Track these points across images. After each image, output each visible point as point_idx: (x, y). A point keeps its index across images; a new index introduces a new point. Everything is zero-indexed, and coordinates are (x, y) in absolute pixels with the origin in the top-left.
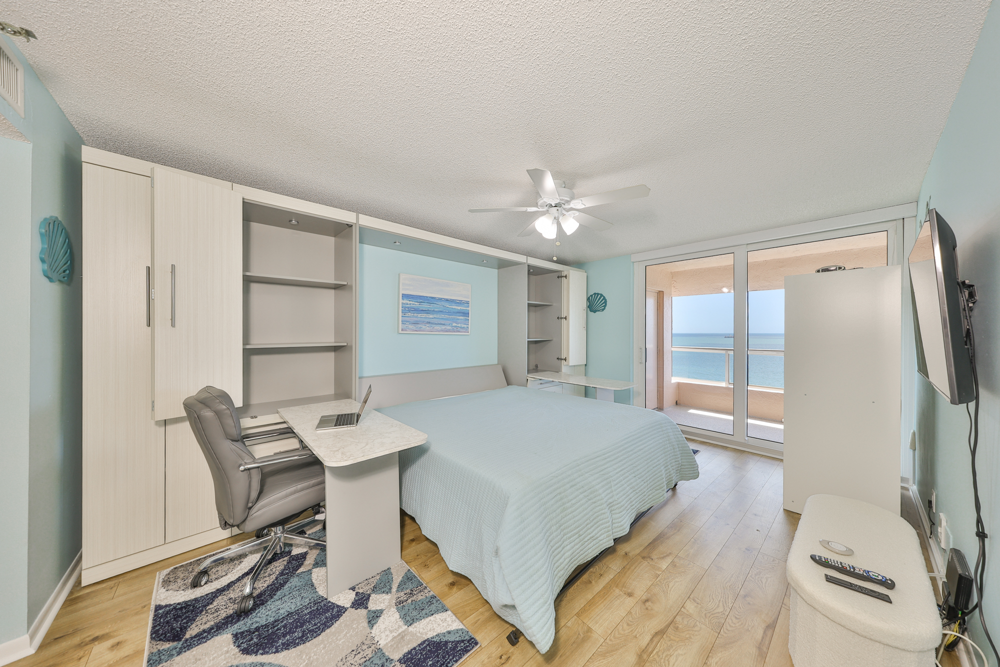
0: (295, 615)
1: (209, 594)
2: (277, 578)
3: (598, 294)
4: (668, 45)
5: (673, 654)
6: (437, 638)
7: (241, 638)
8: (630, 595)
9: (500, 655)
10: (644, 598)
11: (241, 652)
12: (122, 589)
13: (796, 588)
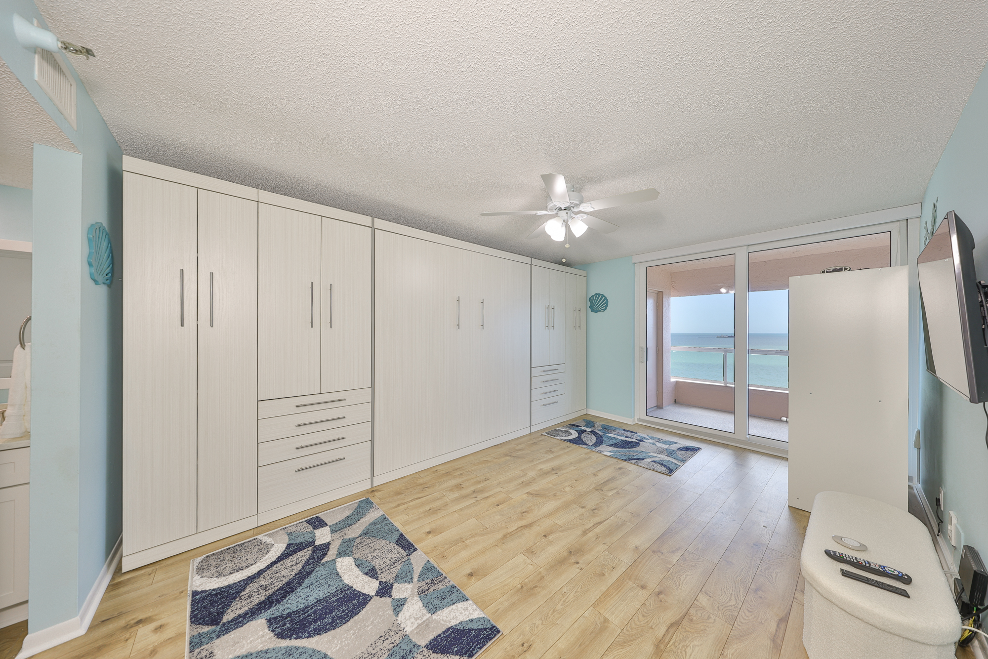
0: (323, 602)
1: (241, 581)
2: (303, 567)
3: (600, 294)
4: (686, 53)
5: (690, 645)
6: (460, 626)
7: (275, 623)
8: (643, 587)
9: (522, 642)
10: (657, 590)
11: (276, 636)
12: (159, 576)
13: (811, 582)
